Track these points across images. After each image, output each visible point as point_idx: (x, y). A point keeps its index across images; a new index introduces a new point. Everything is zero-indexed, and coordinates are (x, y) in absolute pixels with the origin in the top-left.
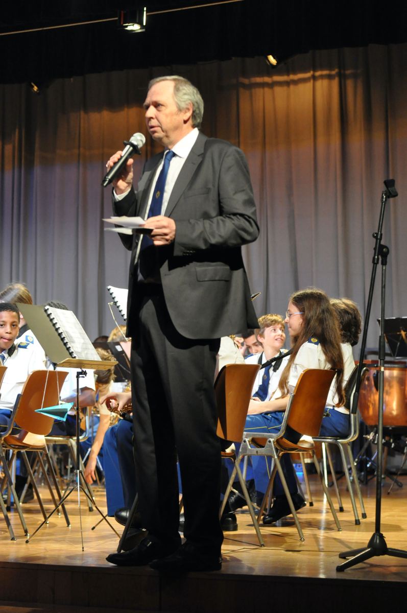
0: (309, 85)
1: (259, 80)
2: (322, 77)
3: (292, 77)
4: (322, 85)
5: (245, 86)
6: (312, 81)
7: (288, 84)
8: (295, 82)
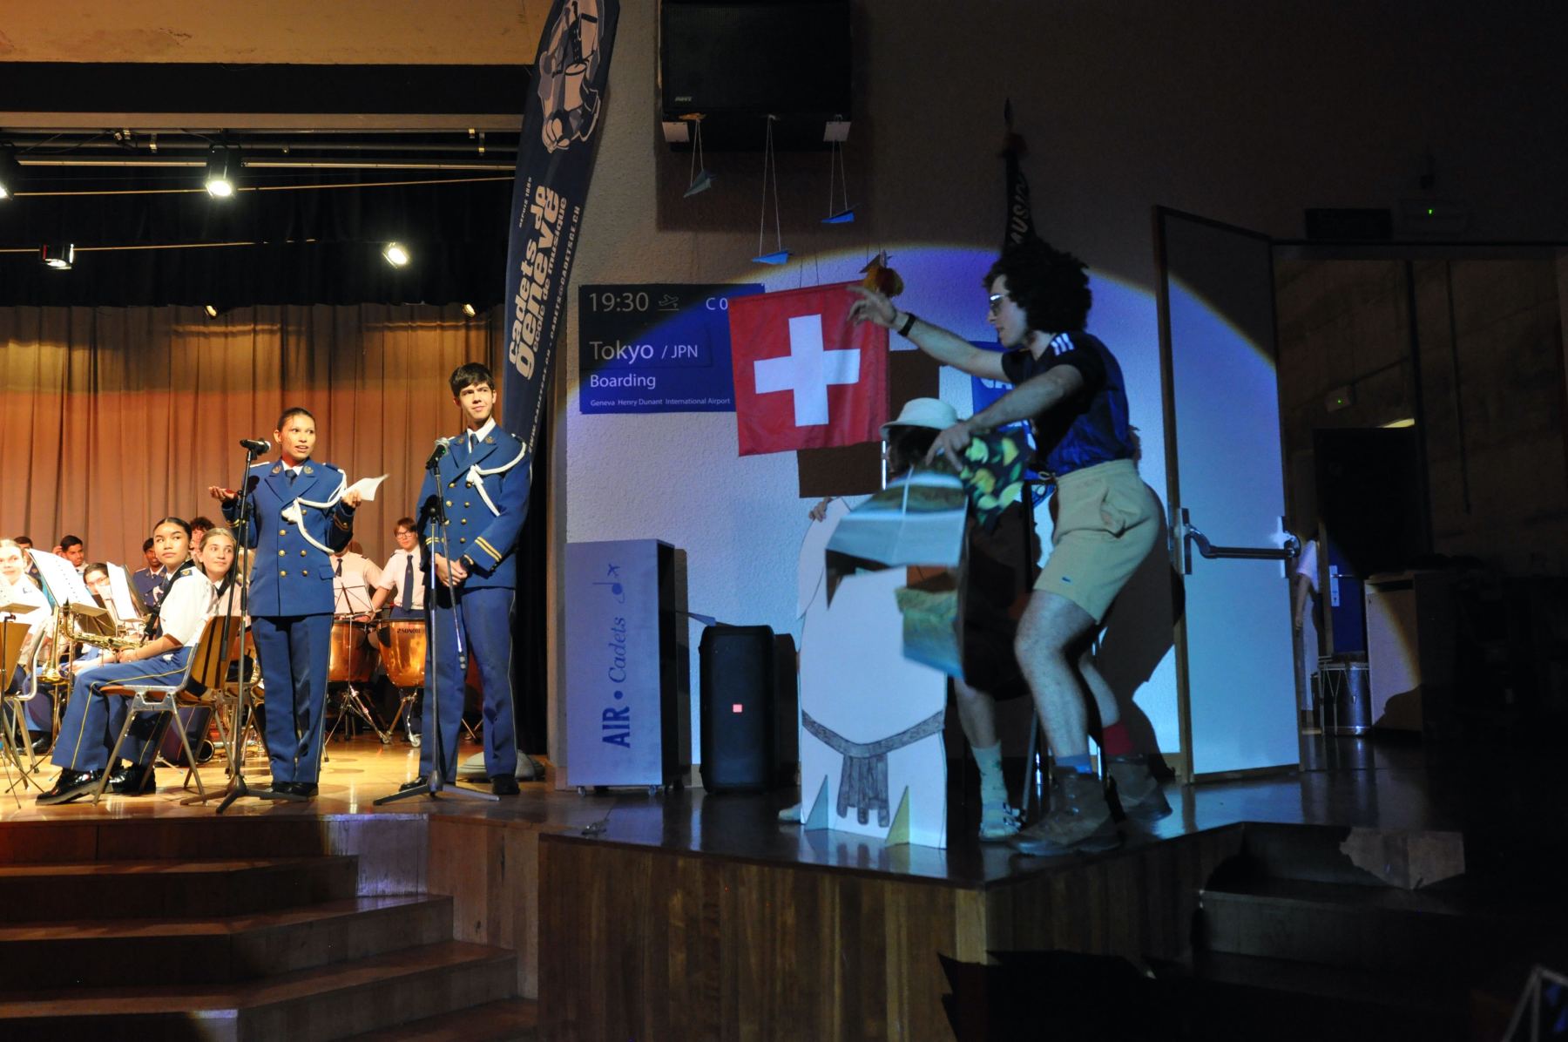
0: (248, 340)
1: (194, 328)
2: (263, 331)
3: (230, 328)
4: (262, 339)
5: (178, 334)
6: (252, 335)
7: (226, 335)
8: (234, 334)
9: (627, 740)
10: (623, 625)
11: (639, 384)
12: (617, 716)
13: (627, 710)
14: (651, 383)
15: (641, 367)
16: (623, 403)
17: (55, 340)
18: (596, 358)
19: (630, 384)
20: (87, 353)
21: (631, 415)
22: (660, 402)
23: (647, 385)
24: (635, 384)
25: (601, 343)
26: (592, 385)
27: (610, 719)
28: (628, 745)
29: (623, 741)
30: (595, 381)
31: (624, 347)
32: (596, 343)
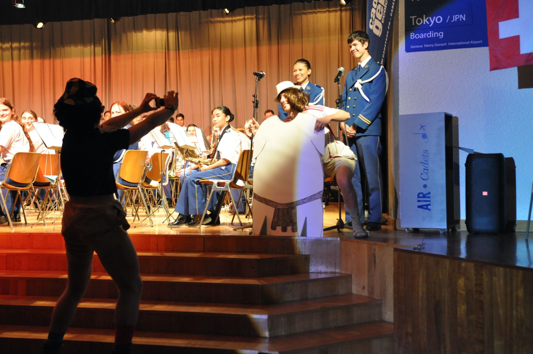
0: (242, 23)
1: (218, 19)
2: (248, 18)
3: (234, 18)
4: (248, 22)
5: (211, 22)
6: (243, 21)
7: (232, 21)
8: (235, 21)
9: (429, 207)
10: (427, 153)
11: (435, 36)
12: (424, 196)
13: (429, 193)
14: (441, 35)
15: (436, 28)
16: (427, 46)
17: (161, 28)
18: (413, 24)
19: (430, 36)
20: (174, 33)
21: (431, 52)
22: (446, 44)
23: (439, 37)
24: (433, 36)
25: (416, 17)
26: (411, 38)
27: (421, 197)
28: (430, 210)
29: (427, 207)
30: (413, 36)
31: (428, 18)
32: (413, 17)
